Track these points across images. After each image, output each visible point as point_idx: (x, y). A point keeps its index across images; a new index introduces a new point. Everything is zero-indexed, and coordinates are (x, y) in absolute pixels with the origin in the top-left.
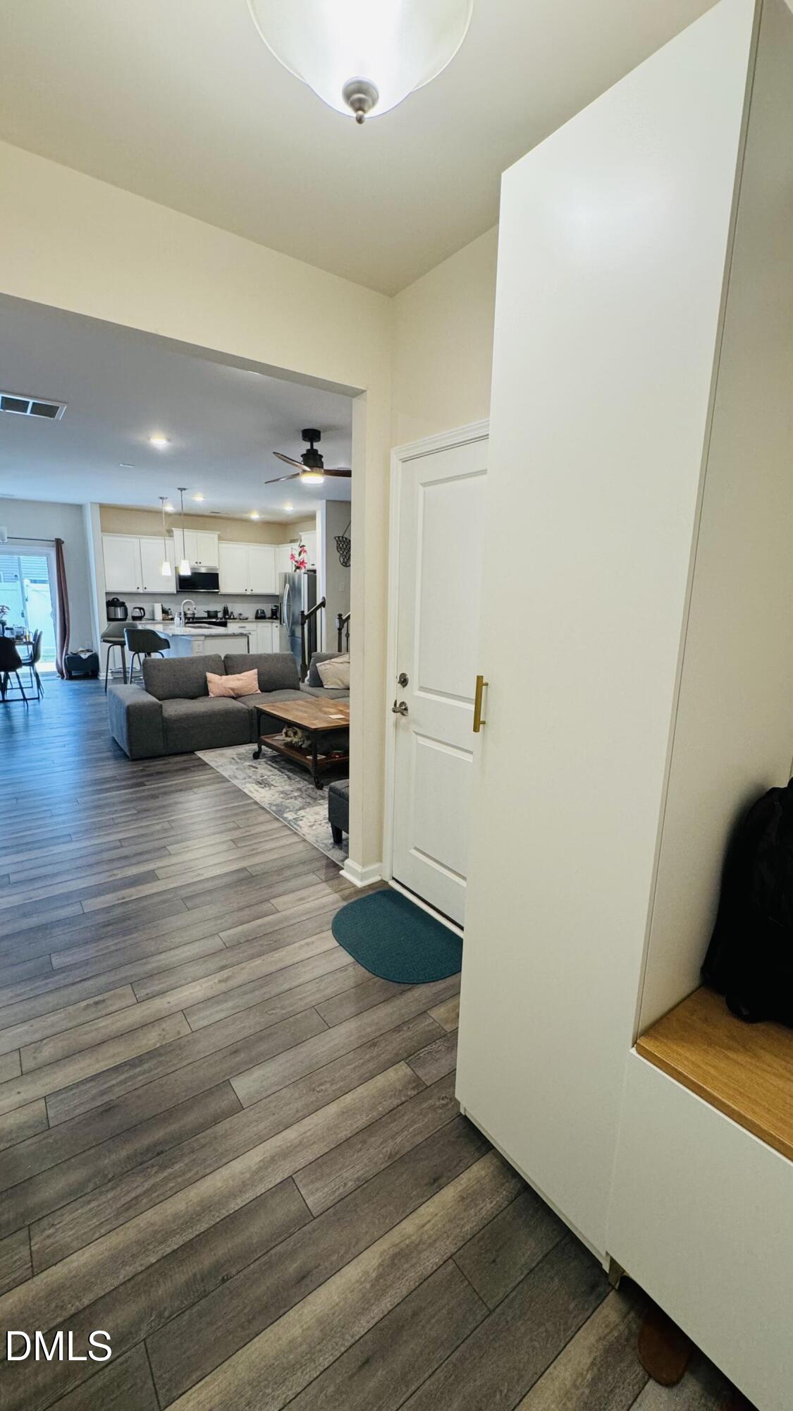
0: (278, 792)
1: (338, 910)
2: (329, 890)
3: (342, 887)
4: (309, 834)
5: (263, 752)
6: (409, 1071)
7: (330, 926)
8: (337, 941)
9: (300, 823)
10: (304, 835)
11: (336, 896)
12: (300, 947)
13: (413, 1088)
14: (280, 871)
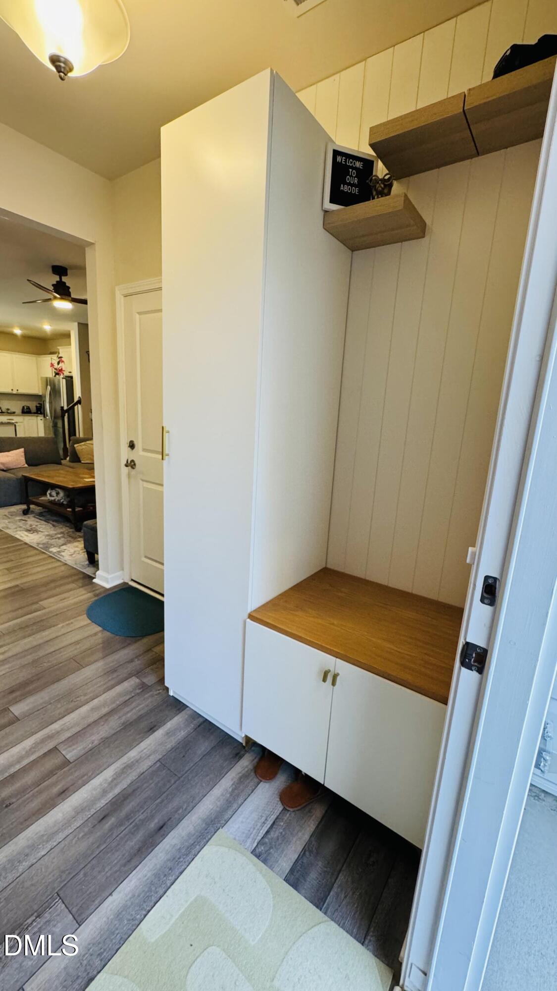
0: (44, 535)
1: (91, 603)
2: (84, 592)
3: (94, 589)
4: (69, 560)
5: (31, 510)
6: (137, 680)
7: (85, 612)
8: (90, 619)
9: (63, 554)
10: (66, 561)
11: (90, 595)
12: (63, 627)
13: (140, 689)
14: (46, 584)
